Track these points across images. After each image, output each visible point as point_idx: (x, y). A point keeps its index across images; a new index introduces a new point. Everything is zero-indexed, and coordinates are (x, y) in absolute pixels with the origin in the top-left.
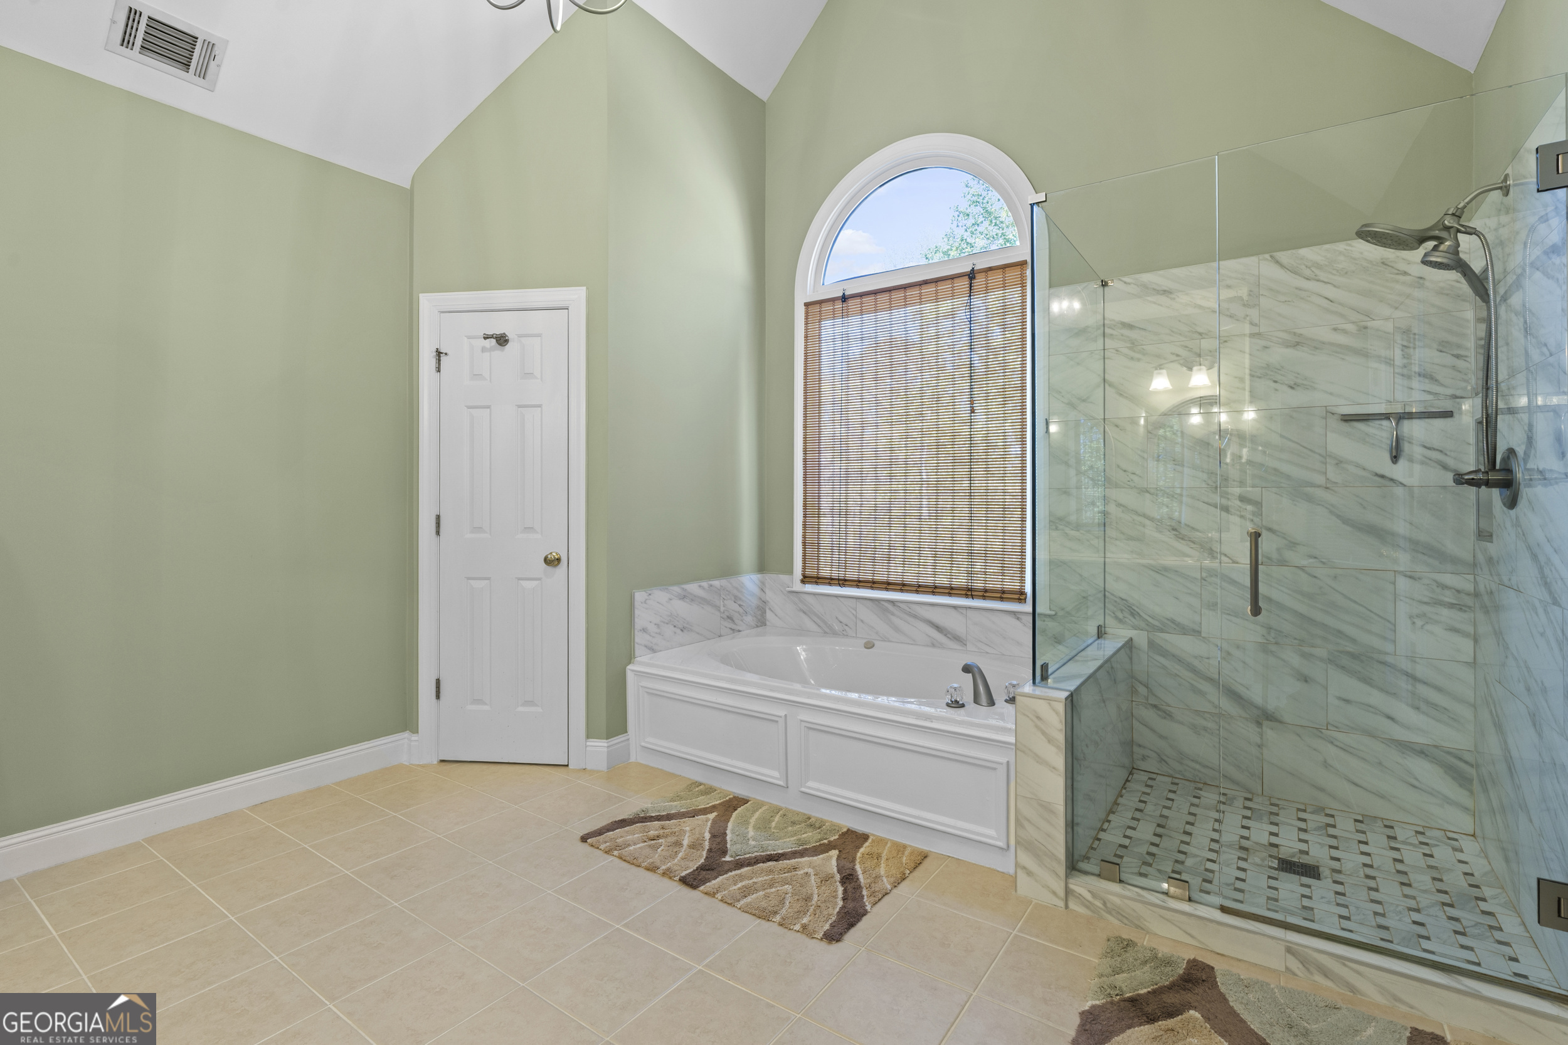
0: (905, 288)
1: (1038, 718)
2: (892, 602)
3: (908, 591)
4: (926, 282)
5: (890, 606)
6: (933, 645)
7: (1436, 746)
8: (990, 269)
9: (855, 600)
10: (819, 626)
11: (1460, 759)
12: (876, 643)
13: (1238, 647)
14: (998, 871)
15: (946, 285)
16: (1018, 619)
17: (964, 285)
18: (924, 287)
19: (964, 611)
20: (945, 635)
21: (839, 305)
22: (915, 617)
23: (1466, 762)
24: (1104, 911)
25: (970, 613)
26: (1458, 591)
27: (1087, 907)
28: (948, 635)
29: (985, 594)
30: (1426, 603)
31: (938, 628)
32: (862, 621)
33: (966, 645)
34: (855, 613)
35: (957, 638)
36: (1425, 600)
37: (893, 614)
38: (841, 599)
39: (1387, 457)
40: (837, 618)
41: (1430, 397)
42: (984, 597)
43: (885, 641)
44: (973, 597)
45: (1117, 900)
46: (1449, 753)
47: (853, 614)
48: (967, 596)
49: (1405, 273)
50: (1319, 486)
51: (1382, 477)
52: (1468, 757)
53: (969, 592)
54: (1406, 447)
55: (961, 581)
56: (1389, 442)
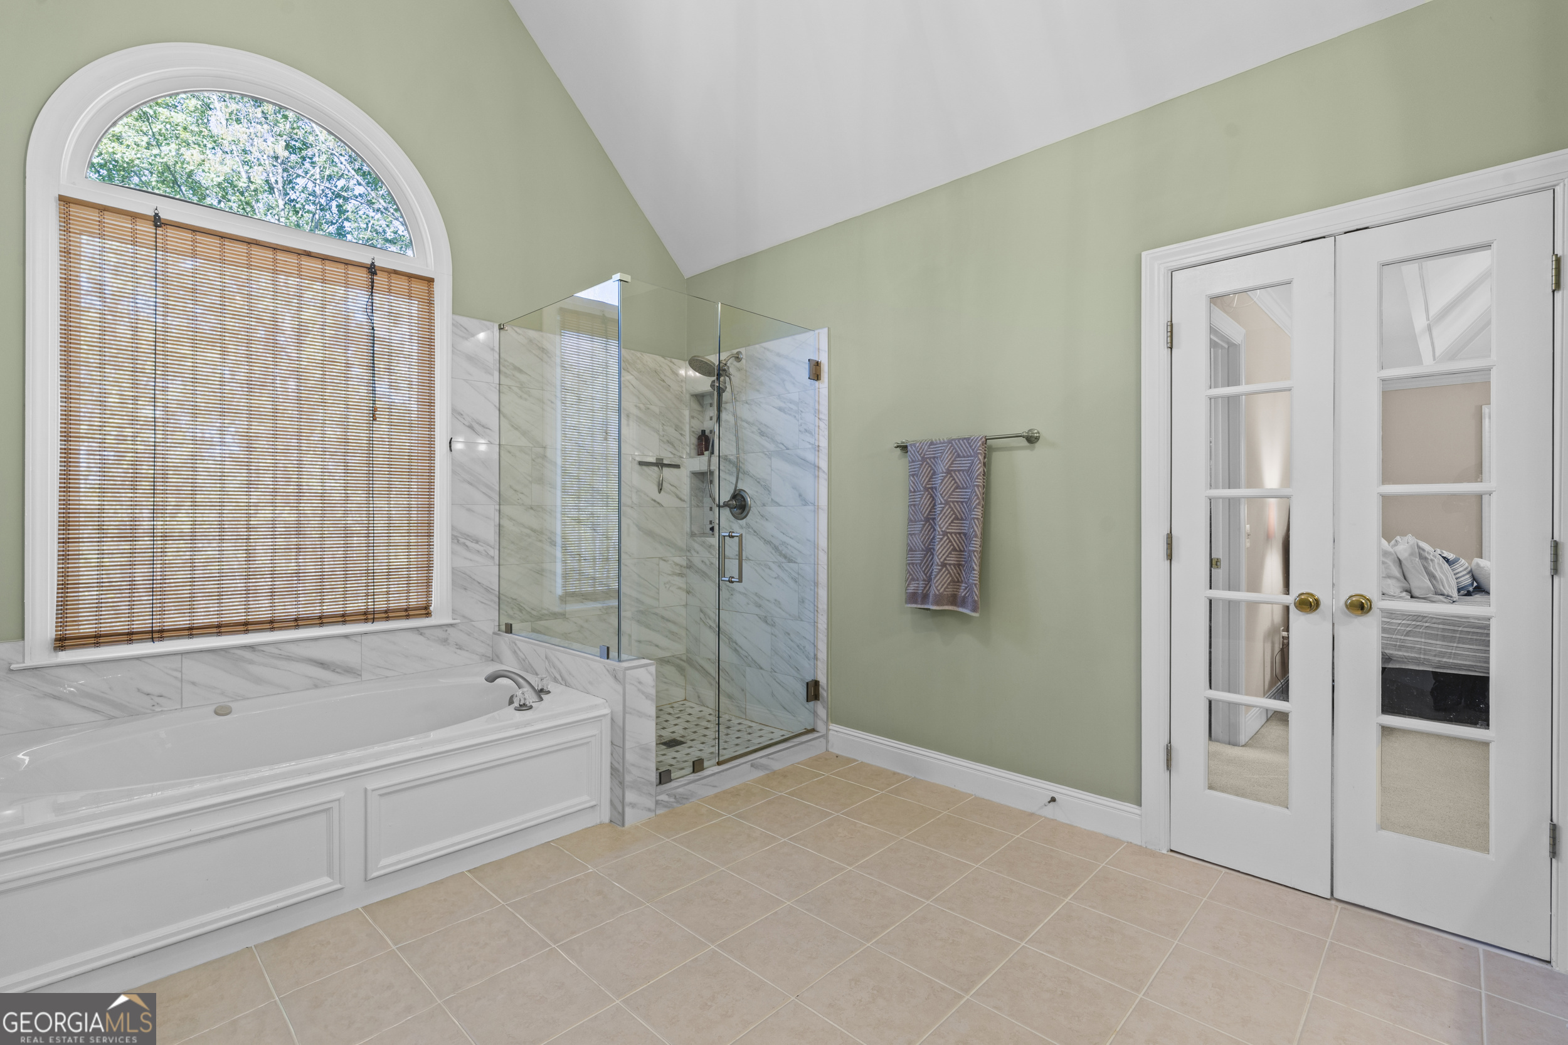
0: (275, 249)
1: (640, 683)
2: (251, 647)
3: (281, 628)
4: (308, 254)
5: (248, 655)
6: (316, 686)
7: (673, 656)
8: (396, 272)
9: (180, 657)
10: (95, 711)
11: (681, 660)
12: (233, 705)
13: (587, 621)
14: (589, 827)
15: (338, 268)
16: (421, 634)
17: (362, 277)
18: (303, 258)
19: (358, 639)
20: (334, 671)
21: (147, 228)
22: (289, 658)
23: (683, 661)
24: (674, 802)
25: (365, 639)
26: (681, 566)
27: (666, 807)
28: (337, 670)
29: (388, 615)
30: (670, 575)
31: (323, 665)
32: (194, 683)
33: (361, 675)
34: (178, 675)
35: (349, 671)
36: (670, 573)
37: (251, 662)
38: (146, 660)
39: (656, 489)
40: (139, 690)
41: (672, 456)
42: (387, 618)
43: (237, 700)
44: (373, 620)
45: (680, 790)
46: (677, 658)
47: (176, 678)
48: (366, 620)
49: (663, 381)
50: (629, 506)
51: (655, 501)
52: (684, 658)
53: (368, 616)
54: (665, 484)
55: (356, 605)
56: (657, 480)
